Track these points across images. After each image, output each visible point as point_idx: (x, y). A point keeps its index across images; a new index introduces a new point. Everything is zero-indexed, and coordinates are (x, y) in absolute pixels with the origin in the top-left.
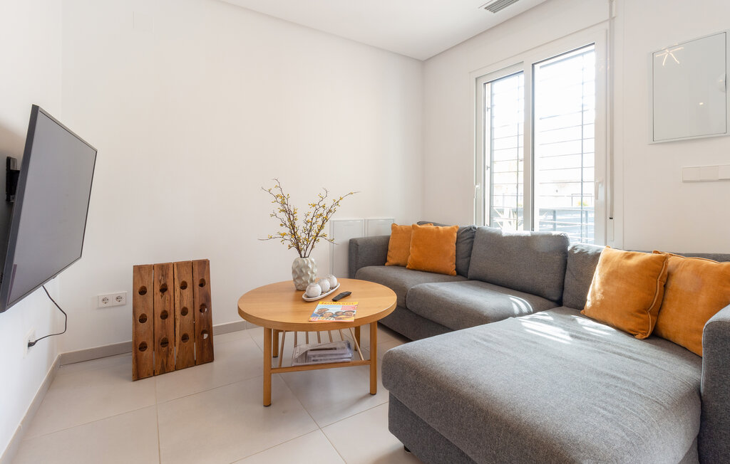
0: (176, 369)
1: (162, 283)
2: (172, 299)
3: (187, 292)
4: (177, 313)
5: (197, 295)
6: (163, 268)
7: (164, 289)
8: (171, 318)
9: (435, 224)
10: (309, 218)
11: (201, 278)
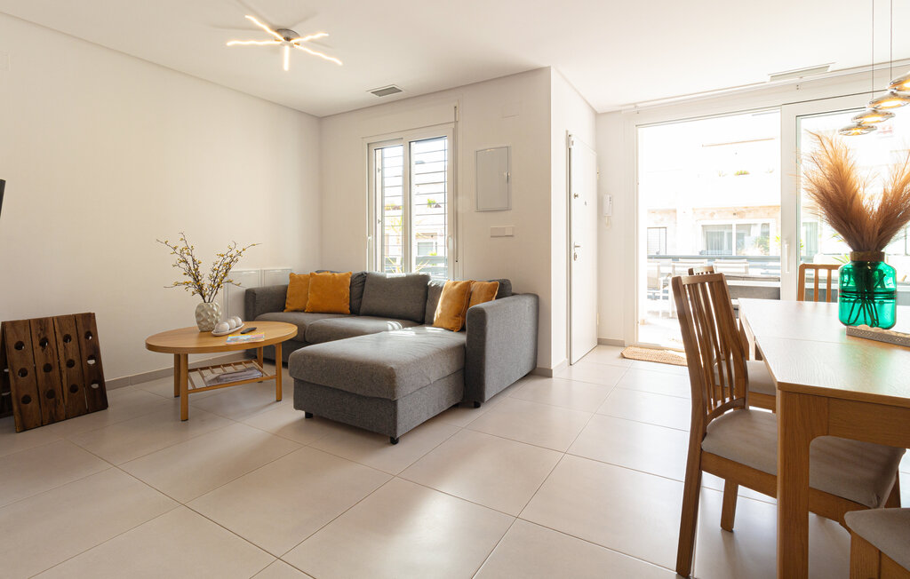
0: (67, 418)
1: (42, 336)
2: (55, 351)
3: (72, 345)
4: (62, 366)
5: (84, 348)
6: (42, 323)
7: (43, 342)
8: (56, 372)
9: (331, 272)
10: (216, 267)
11: (87, 330)
